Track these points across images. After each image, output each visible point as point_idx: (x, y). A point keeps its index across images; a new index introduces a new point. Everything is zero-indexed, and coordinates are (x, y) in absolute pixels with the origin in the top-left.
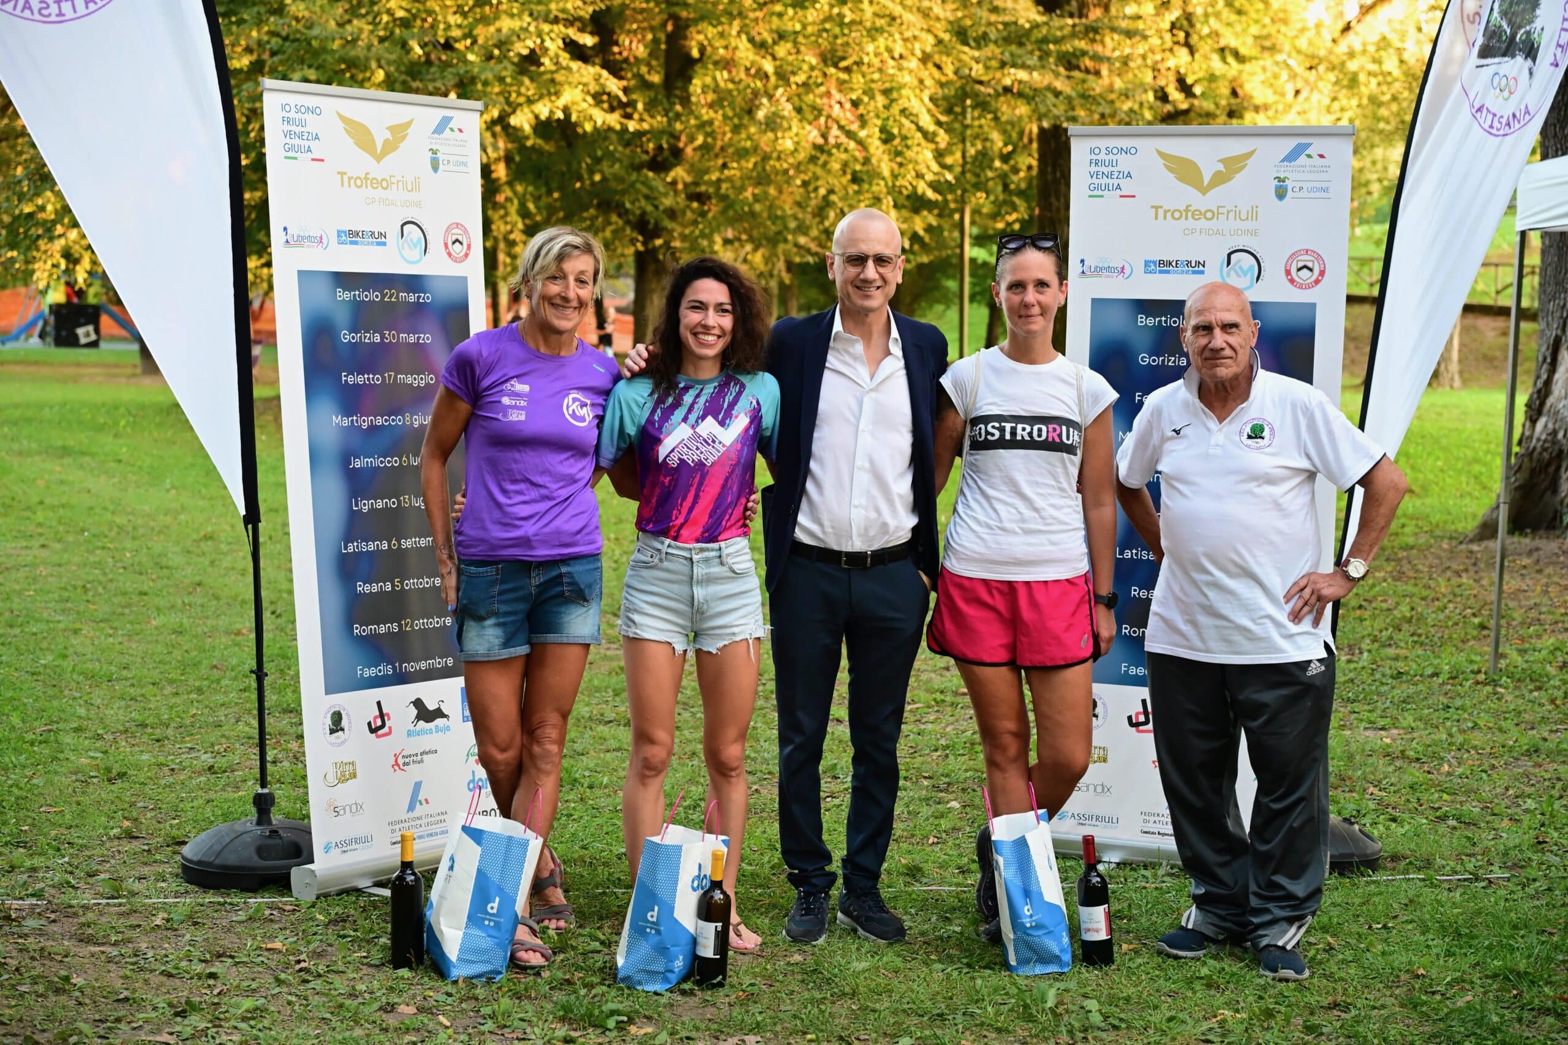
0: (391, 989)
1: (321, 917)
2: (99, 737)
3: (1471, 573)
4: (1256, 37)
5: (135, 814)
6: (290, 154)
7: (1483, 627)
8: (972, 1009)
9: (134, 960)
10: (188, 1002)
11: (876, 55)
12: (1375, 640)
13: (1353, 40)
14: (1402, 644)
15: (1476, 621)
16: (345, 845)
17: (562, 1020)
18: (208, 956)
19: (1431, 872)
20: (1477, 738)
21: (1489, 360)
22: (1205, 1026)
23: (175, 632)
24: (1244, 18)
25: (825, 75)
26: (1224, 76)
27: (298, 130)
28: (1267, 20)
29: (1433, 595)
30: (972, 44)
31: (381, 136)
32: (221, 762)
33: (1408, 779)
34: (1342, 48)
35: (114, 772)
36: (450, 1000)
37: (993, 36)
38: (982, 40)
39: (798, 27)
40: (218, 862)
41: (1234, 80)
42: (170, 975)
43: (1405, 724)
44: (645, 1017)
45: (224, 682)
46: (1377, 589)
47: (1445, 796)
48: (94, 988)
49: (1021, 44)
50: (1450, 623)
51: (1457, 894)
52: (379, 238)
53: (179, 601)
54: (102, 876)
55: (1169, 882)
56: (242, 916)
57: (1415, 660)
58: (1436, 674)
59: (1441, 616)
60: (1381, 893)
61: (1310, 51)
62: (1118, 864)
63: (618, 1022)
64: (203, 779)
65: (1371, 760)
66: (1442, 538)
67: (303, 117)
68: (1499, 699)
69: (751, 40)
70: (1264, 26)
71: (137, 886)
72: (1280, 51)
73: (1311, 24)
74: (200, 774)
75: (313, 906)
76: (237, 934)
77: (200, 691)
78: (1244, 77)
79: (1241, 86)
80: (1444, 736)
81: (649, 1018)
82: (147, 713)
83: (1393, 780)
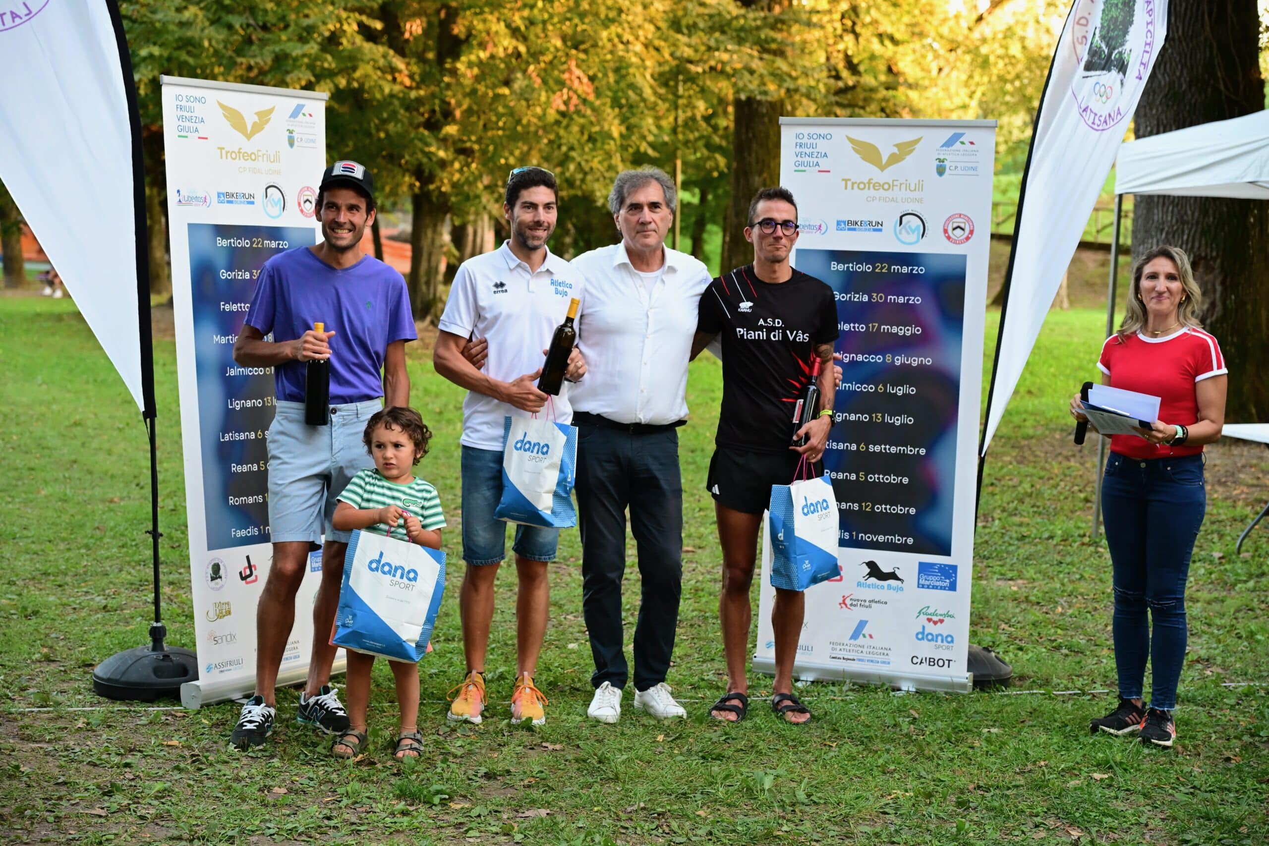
0: (266, 775)
1: (205, 721)
2: (11, 583)
3: (1078, 458)
4: (907, 25)
5: (50, 643)
6: (182, 134)
7: (1087, 500)
8: (708, 789)
9: (65, 753)
10: (113, 785)
11: (610, 40)
12: (1004, 510)
13: (984, 29)
14: (1025, 514)
15: (1082, 495)
16: (221, 667)
17: (399, 797)
18: (122, 751)
19: (1049, 688)
20: (1083, 587)
21: (1090, 285)
22: (884, 801)
23: (61, 500)
24: (898, 10)
25: (567, 55)
26: (882, 56)
27: (188, 115)
28: (917, 12)
29: (1047, 475)
30: (685, 31)
31: (250, 120)
32: (112, 603)
33: (1031, 618)
34: (976, 35)
35: (30, 611)
36: (312, 784)
37: (701, 25)
38: (692, 28)
39: (546, 16)
40: (123, 679)
41: (889, 60)
42: (95, 765)
43: (1028, 575)
44: (461, 796)
45: (106, 540)
46: (1005, 470)
47: (1059, 631)
48: (37, 774)
49: (723, 32)
50: (1062, 497)
51: (1069, 705)
52: (249, 199)
53: (61, 475)
54: (31, 690)
55: (851, 696)
56: (144, 720)
57: (1035, 526)
58: (1051, 537)
59: (1055, 492)
60: (1012, 704)
61: (951, 36)
62: (813, 682)
63: (441, 799)
64: (99, 616)
65: (1002, 604)
66: (1055, 430)
67: (192, 105)
68: (1100, 557)
69: (508, 26)
70: (914, 16)
71: (60, 698)
72: (927, 36)
73: (951, 15)
74: (97, 613)
75: (199, 713)
76: (142, 734)
77: (87, 547)
78: (898, 56)
79: (896, 64)
80: (1058, 586)
81: (465, 797)
82: (48, 564)
83: (1020, 619)
